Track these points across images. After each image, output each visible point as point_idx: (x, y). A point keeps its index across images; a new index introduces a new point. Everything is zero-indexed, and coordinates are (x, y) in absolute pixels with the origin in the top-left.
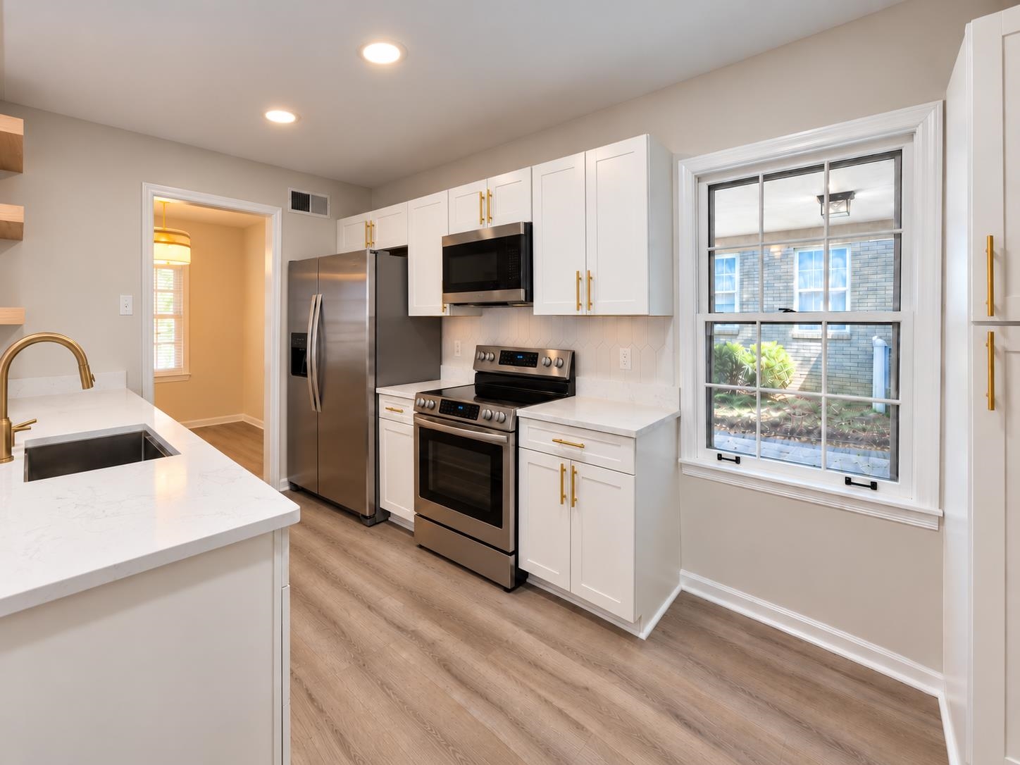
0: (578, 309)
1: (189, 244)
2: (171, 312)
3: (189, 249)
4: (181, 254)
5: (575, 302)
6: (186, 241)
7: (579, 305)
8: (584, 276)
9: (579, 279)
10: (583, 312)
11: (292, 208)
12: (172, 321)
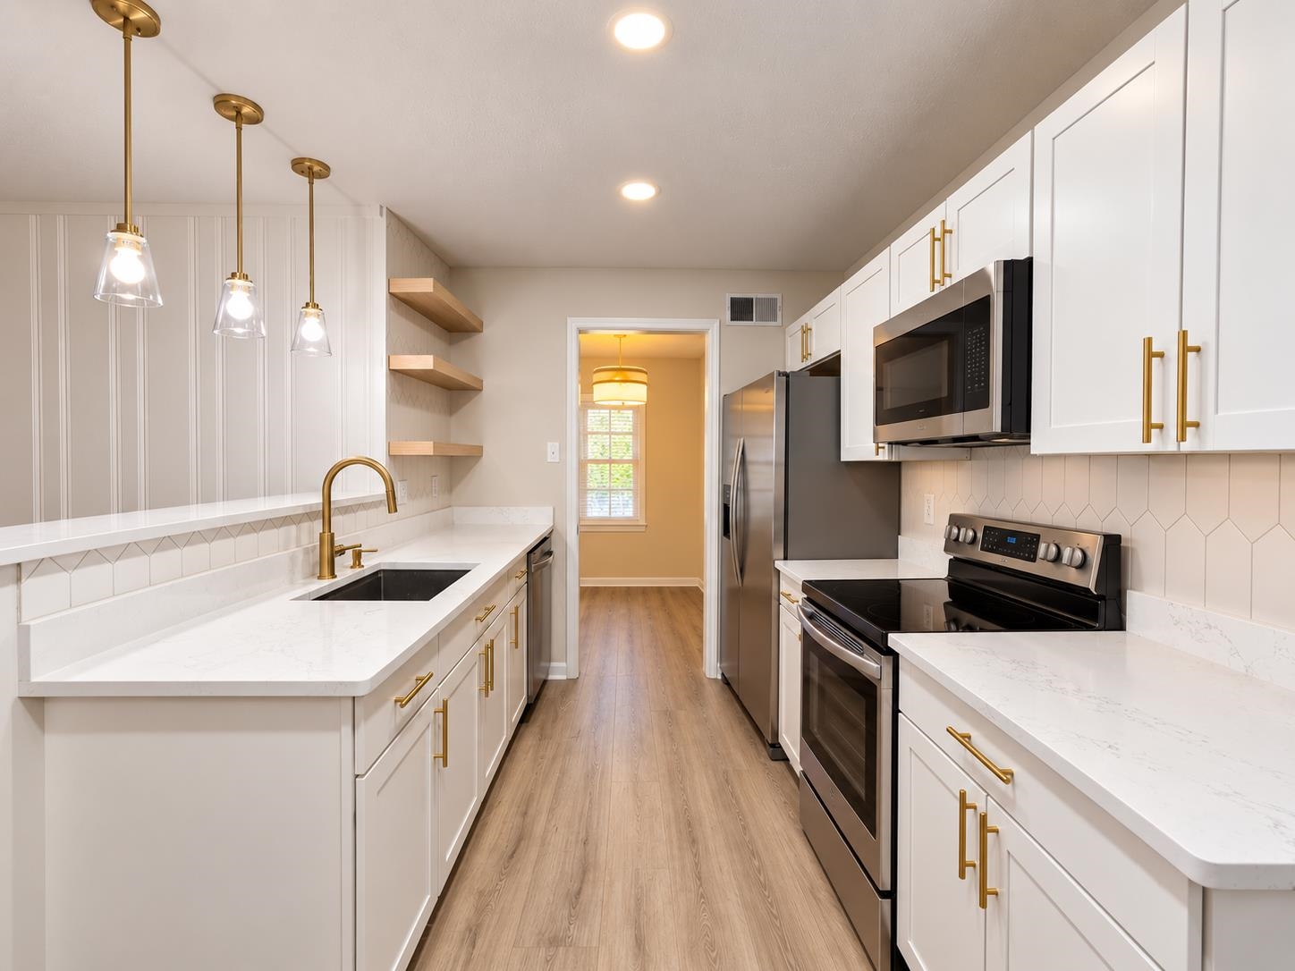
0: (1148, 439)
1: (646, 381)
2: (629, 456)
3: (644, 387)
4: (637, 393)
5: (1138, 419)
6: (643, 377)
7: (1149, 426)
8: (1167, 343)
9: (1150, 354)
10: (1165, 443)
11: (732, 320)
12: (629, 468)
